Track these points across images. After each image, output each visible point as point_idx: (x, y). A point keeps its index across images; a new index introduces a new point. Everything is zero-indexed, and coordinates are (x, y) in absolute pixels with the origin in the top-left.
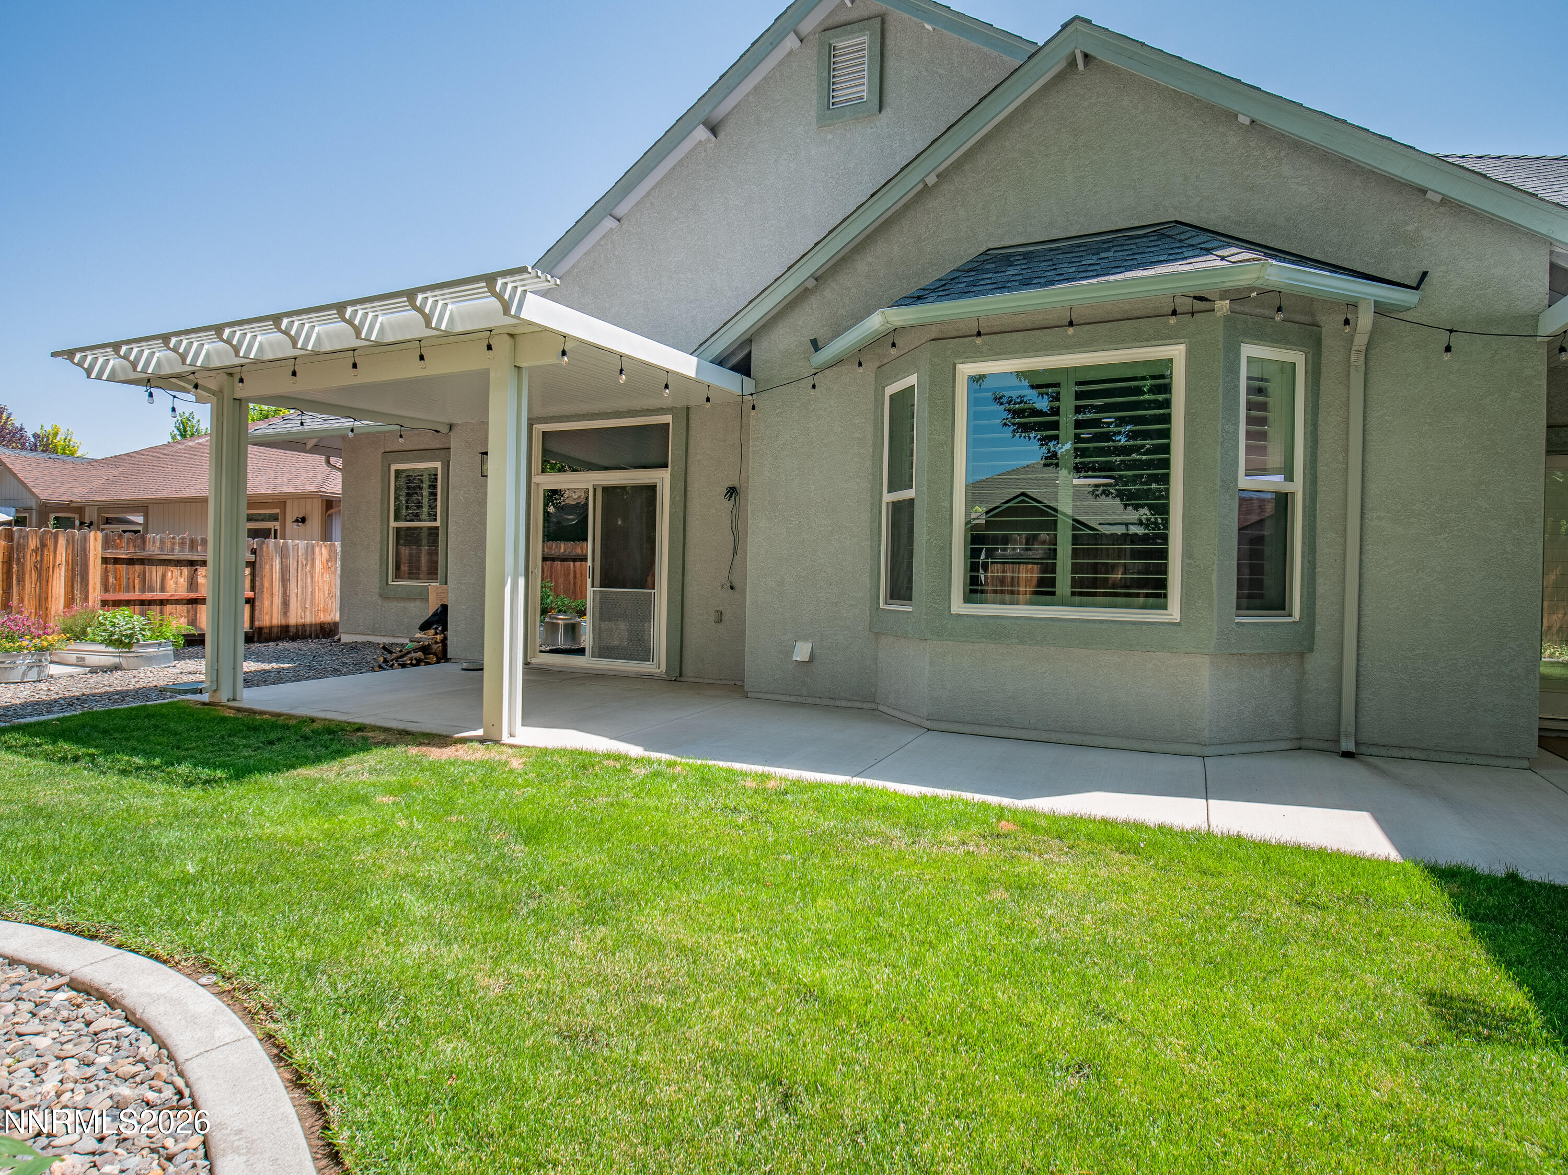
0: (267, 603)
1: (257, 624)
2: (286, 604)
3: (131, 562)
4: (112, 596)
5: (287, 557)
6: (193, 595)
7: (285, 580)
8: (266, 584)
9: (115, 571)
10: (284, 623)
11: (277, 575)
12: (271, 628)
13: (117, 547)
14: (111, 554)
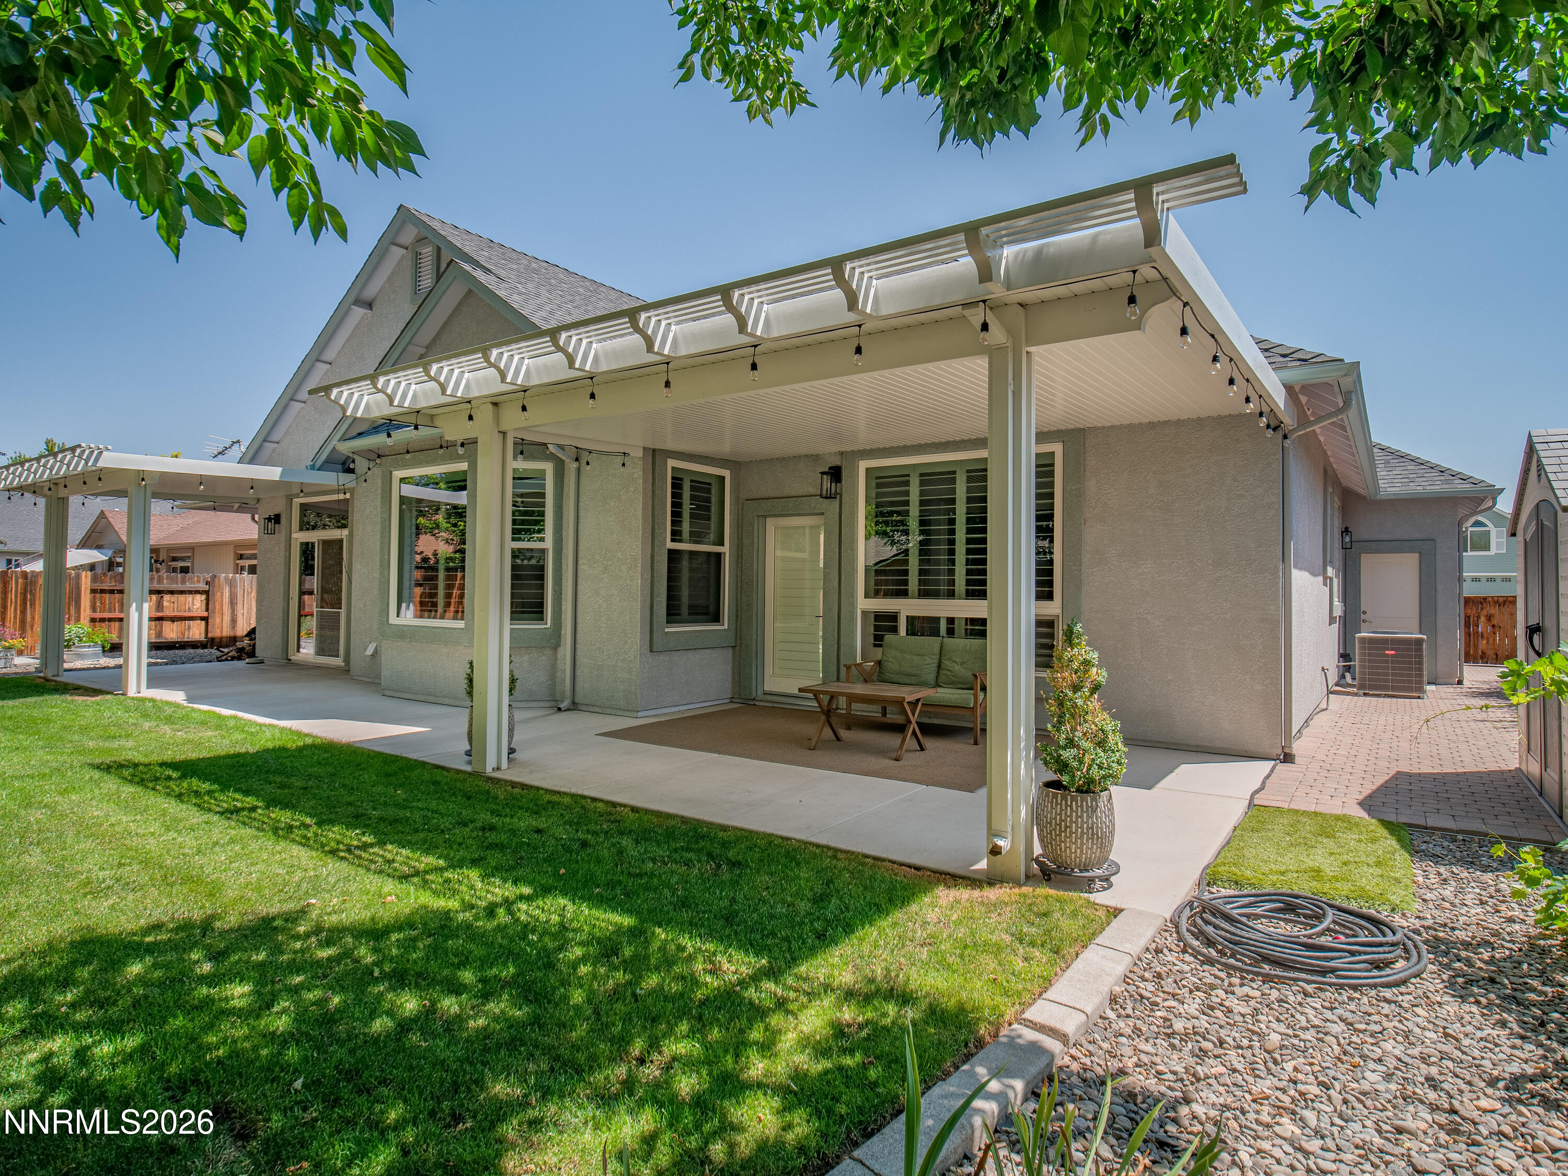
0: (218, 620)
1: (210, 635)
2: (234, 621)
3: (112, 592)
4: (98, 615)
5: (236, 586)
6: (160, 614)
7: (233, 604)
8: (217, 607)
9: (101, 598)
10: (232, 634)
11: (226, 600)
12: (221, 638)
13: (102, 582)
14: (99, 586)
